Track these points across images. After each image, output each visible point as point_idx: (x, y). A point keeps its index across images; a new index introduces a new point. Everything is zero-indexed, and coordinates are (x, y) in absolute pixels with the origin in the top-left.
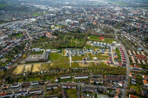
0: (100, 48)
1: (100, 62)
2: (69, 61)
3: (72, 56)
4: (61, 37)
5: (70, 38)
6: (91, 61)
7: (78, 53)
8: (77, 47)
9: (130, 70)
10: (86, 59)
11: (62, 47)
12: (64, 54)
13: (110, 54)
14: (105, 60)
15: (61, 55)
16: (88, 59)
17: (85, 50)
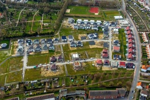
0: (89, 32)
1: (85, 62)
2: (22, 67)
3: (29, 56)
4: (12, 14)
5: (29, 16)
6: (66, 63)
7: (43, 46)
8: (41, 34)
9: (141, 75)
10: (57, 58)
11: (10, 38)
12: (13, 53)
13: (106, 43)
14: (94, 57)
15: (7, 54)
16: (60, 60)
17: (56, 40)
